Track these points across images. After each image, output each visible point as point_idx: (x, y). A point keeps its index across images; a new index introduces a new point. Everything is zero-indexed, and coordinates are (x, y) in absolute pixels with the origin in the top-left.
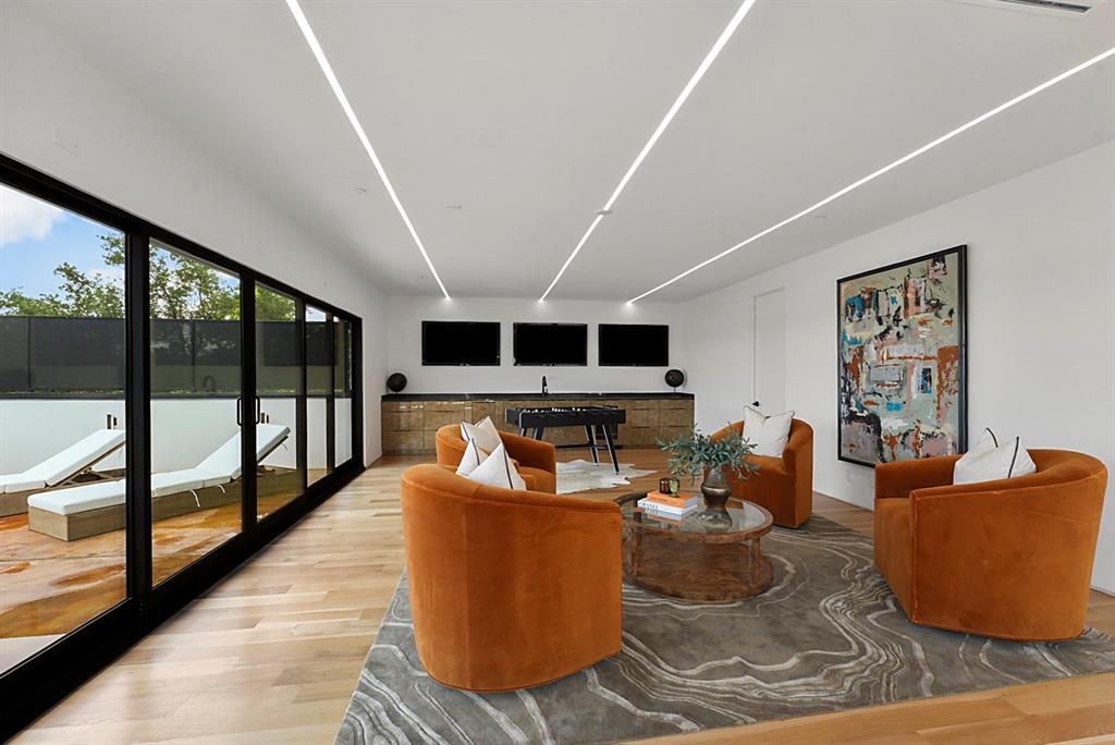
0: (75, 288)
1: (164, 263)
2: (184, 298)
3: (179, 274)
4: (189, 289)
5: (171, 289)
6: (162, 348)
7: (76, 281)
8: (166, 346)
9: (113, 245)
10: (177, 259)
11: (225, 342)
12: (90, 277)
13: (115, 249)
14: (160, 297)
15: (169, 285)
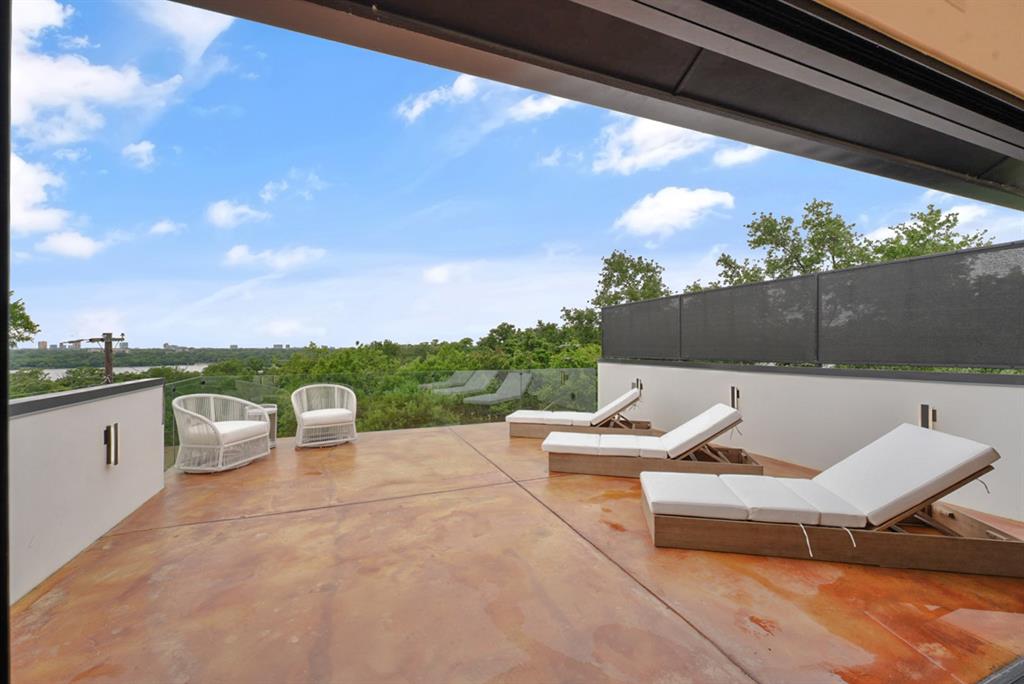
0: (730, 273)
1: (798, 234)
2: (818, 266)
3: (812, 241)
4: (823, 255)
5: (804, 259)
6: (797, 320)
7: (730, 267)
8: (800, 316)
9: (757, 230)
10: (809, 227)
11: (861, 306)
12: (741, 262)
13: (759, 234)
14: (795, 269)
15: (803, 255)
